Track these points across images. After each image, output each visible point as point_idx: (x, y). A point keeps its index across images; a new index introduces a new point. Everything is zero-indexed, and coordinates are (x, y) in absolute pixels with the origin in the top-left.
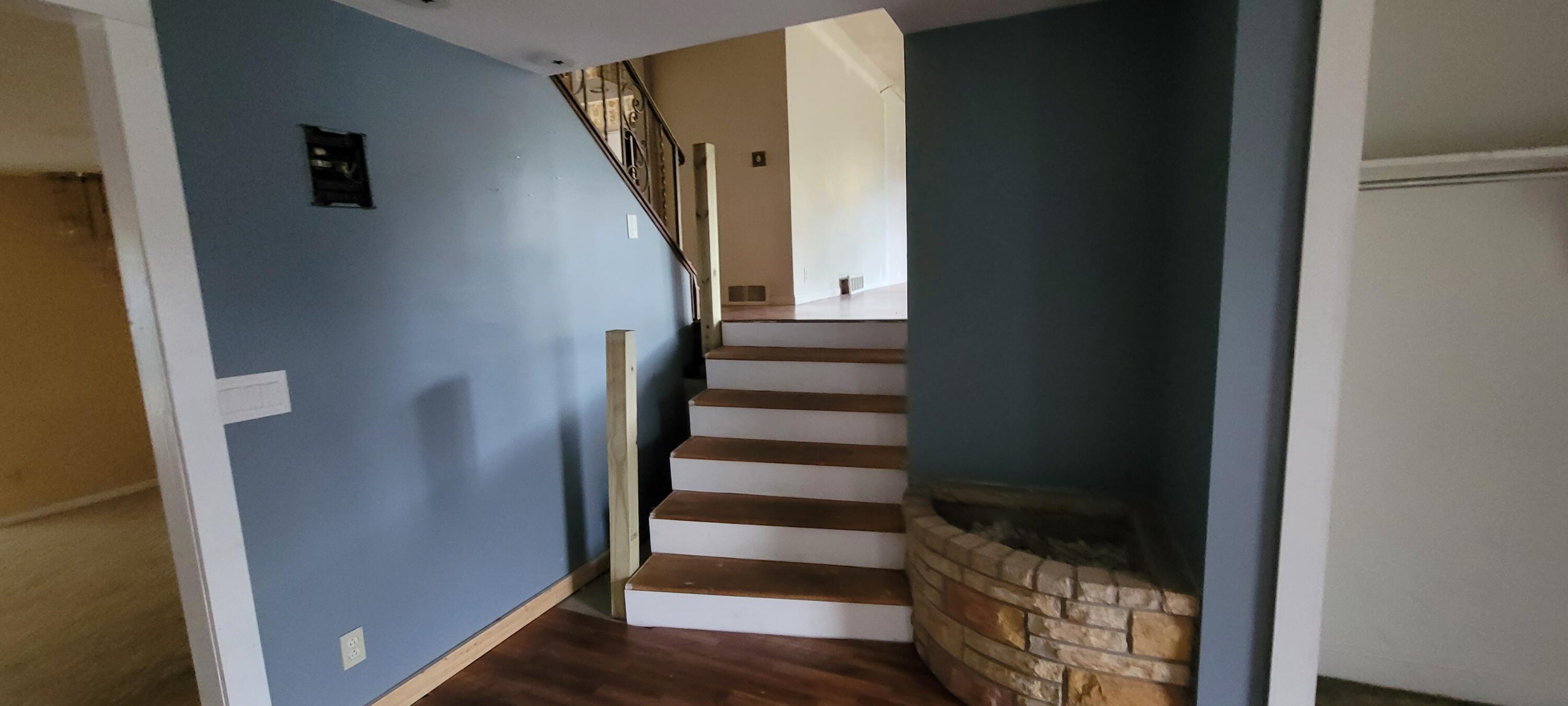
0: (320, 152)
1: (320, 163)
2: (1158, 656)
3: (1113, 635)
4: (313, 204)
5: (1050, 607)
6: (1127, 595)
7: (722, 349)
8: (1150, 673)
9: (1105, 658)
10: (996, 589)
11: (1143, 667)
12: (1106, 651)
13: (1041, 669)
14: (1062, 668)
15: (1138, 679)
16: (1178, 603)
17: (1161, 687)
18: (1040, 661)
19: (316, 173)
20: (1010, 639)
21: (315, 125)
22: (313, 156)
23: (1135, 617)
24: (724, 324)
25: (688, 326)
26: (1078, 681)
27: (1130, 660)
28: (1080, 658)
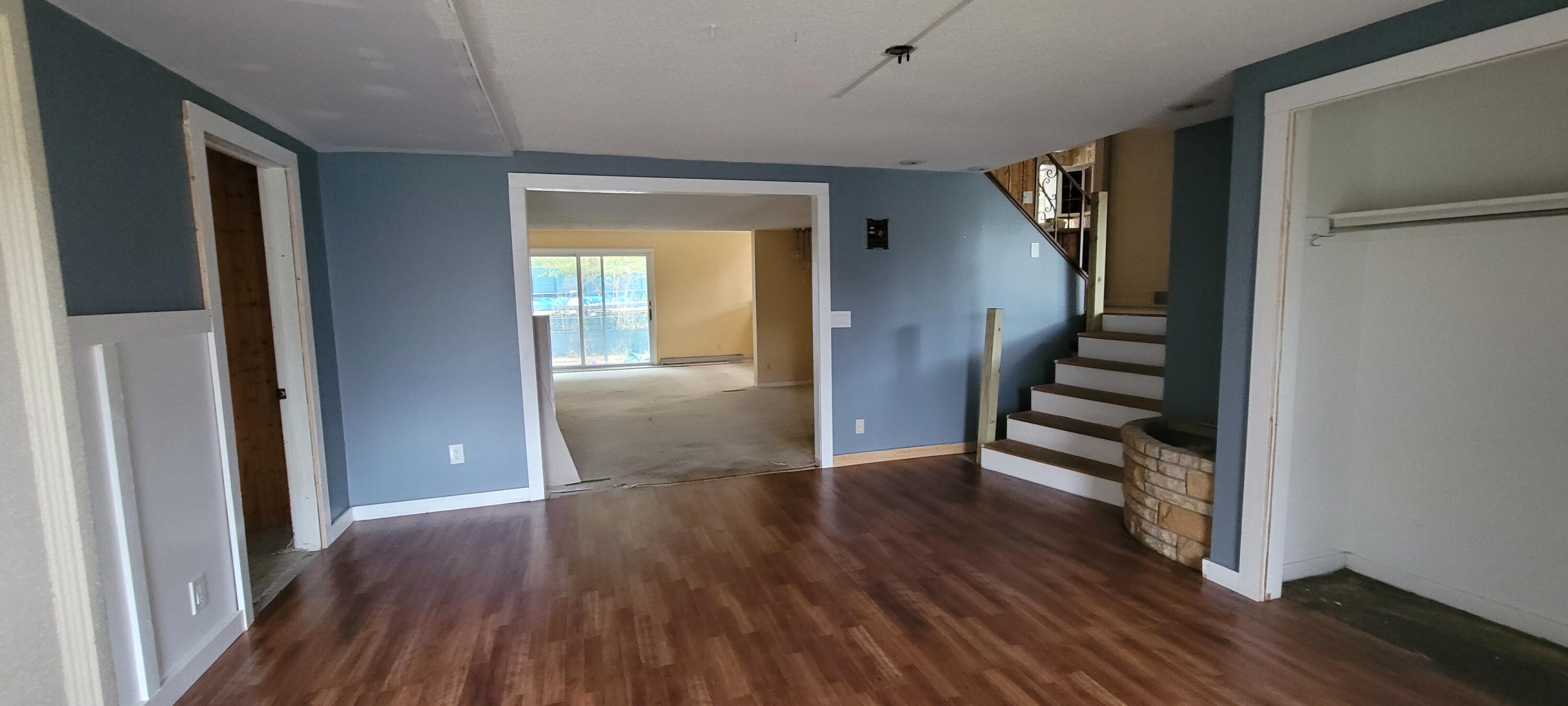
0: (872, 228)
1: (872, 232)
2: (1200, 497)
3: (1179, 483)
4: (867, 249)
5: (1152, 464)
6: (1184, 458)
7: (1100, 332)
8: (1195, 506)
9: (1175, 496)
10: (1135, 456)
11: (1192, 503)
12: (1175, 492)
13: (1149, 501)
14: (1158, 501)
15: (1191, 511)
16: (1206, 465)
17: (1203, 518)
18: (1149, 497)
19: (870, 236)
20: (1138, 484)
21: (871, 218)
22: (869, 230)
23: (1189, 473)
24: (1104, 316)
25: (1079, 316)
26: (1164, 511)
27: (1187, 498)
28: (1165, 497)
